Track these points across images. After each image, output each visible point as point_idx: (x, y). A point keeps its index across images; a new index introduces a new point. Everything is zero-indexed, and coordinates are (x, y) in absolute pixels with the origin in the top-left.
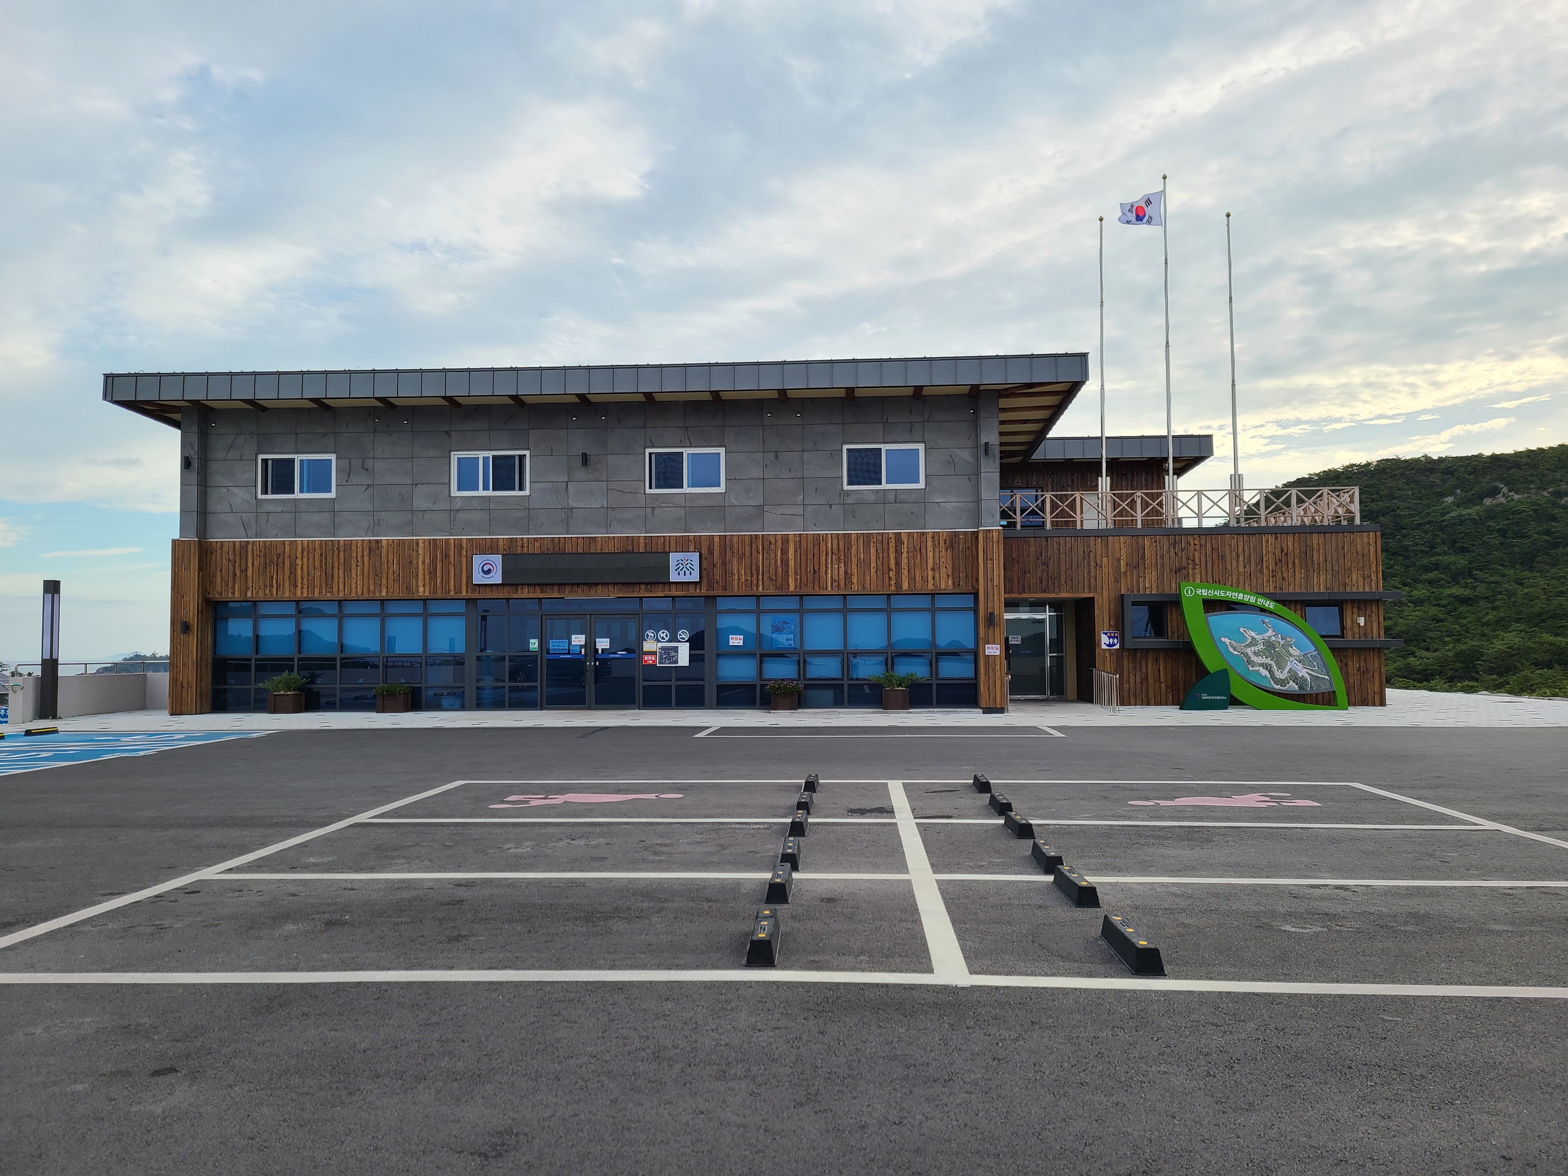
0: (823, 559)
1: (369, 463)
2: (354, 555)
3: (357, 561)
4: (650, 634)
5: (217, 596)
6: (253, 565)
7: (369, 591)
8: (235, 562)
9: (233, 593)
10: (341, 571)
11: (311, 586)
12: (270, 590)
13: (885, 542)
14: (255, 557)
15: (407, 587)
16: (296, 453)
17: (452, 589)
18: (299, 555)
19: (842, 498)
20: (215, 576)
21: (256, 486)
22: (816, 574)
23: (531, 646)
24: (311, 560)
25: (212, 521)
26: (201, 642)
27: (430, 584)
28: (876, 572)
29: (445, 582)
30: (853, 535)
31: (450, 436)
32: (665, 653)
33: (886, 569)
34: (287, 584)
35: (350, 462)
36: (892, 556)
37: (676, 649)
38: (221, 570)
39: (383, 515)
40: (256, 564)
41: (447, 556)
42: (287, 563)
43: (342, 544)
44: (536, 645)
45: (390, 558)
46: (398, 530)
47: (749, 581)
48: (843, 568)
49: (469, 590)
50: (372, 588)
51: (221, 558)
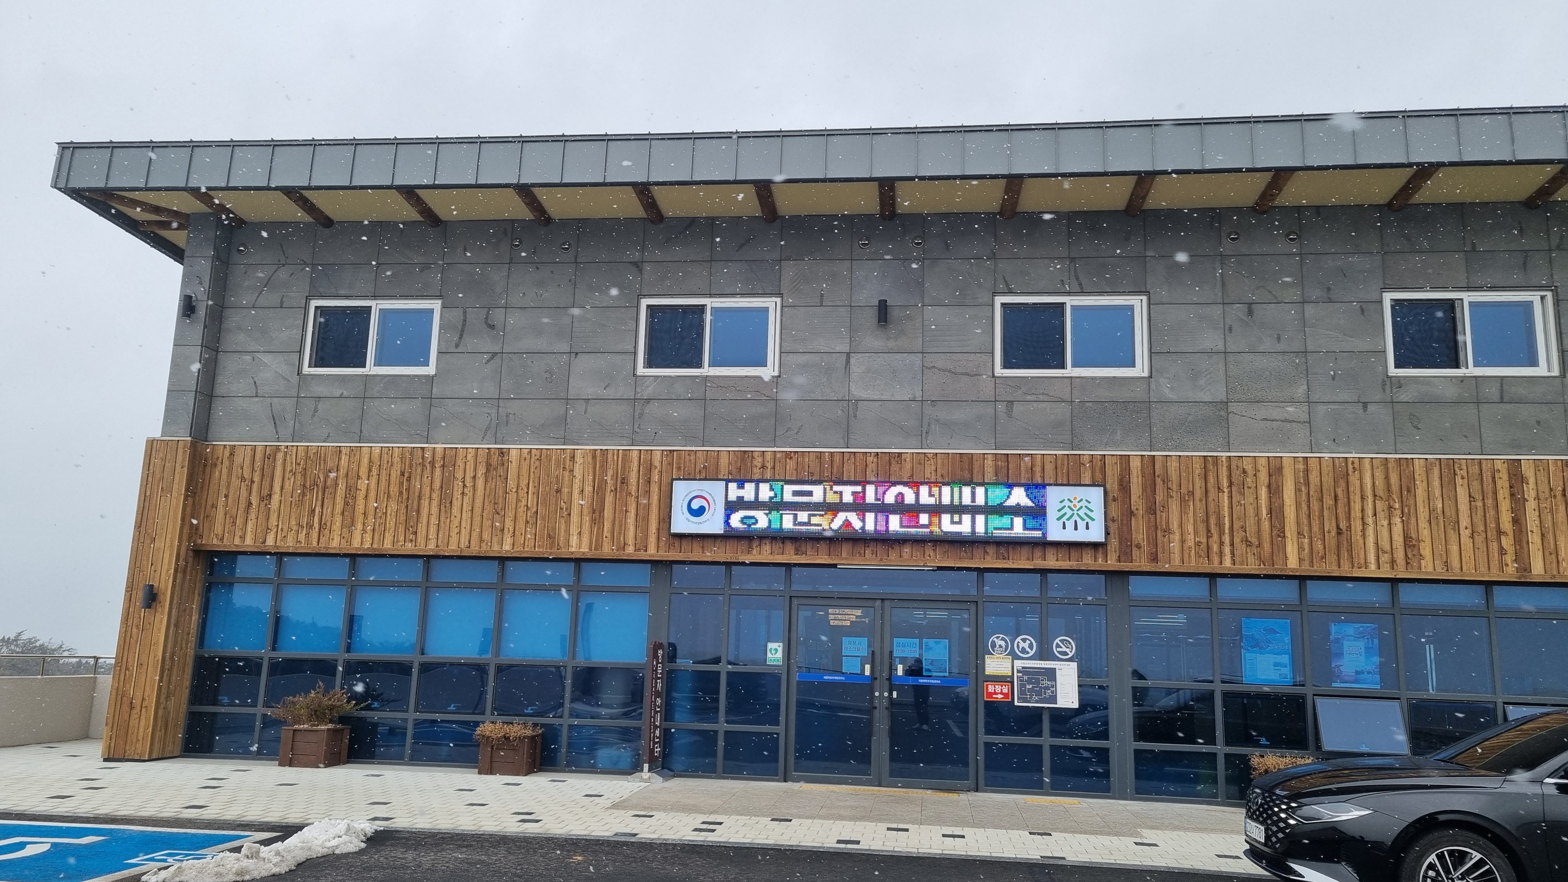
0: (1356, 507)
1: (498, 315)
2: (459, 475)
3: (464, 486)
4: (999, 642)
5: (215, 541)
6: (282, 488)
7: (481, 540)
8: (252, 482)
9: (243, 537)
10: (435, 503)
11: (379, 530)
12: (307, 534)
13: (1487, 476)
14: (287, 476)
15: (549, 536)
16: (375, 297)
17: (631, 540)
18: (363, 472)
19: (1388, 391)
20: (215, 506)
21: (301, 352)
22: (1344, 537)
23: (769, 655)
24: (383, 484)
25: (219, 411)
26: (175, 624)
27: (591, 532)
28: (1472, 537)
29: (619, 526)
30: (1416, 462)
31: (641, 271)
32: (1029, 681)
33: (1492, 534)
34: (338, 524)
35: (465, 313)
36: (1505, 505)
37: (1051, 674)
38: (226, 496)
39: (515, 407)
40: (288, 485)
41: (624, 481)
42: (342, 486)
43: (439, 455)
44: (780, 655)
45: (523, 484)
46: (540, 432)
47: (1204, 546)
48: (1400, 526)
49: (662, 544)
50: (486, 536)
51: (230, 474)
